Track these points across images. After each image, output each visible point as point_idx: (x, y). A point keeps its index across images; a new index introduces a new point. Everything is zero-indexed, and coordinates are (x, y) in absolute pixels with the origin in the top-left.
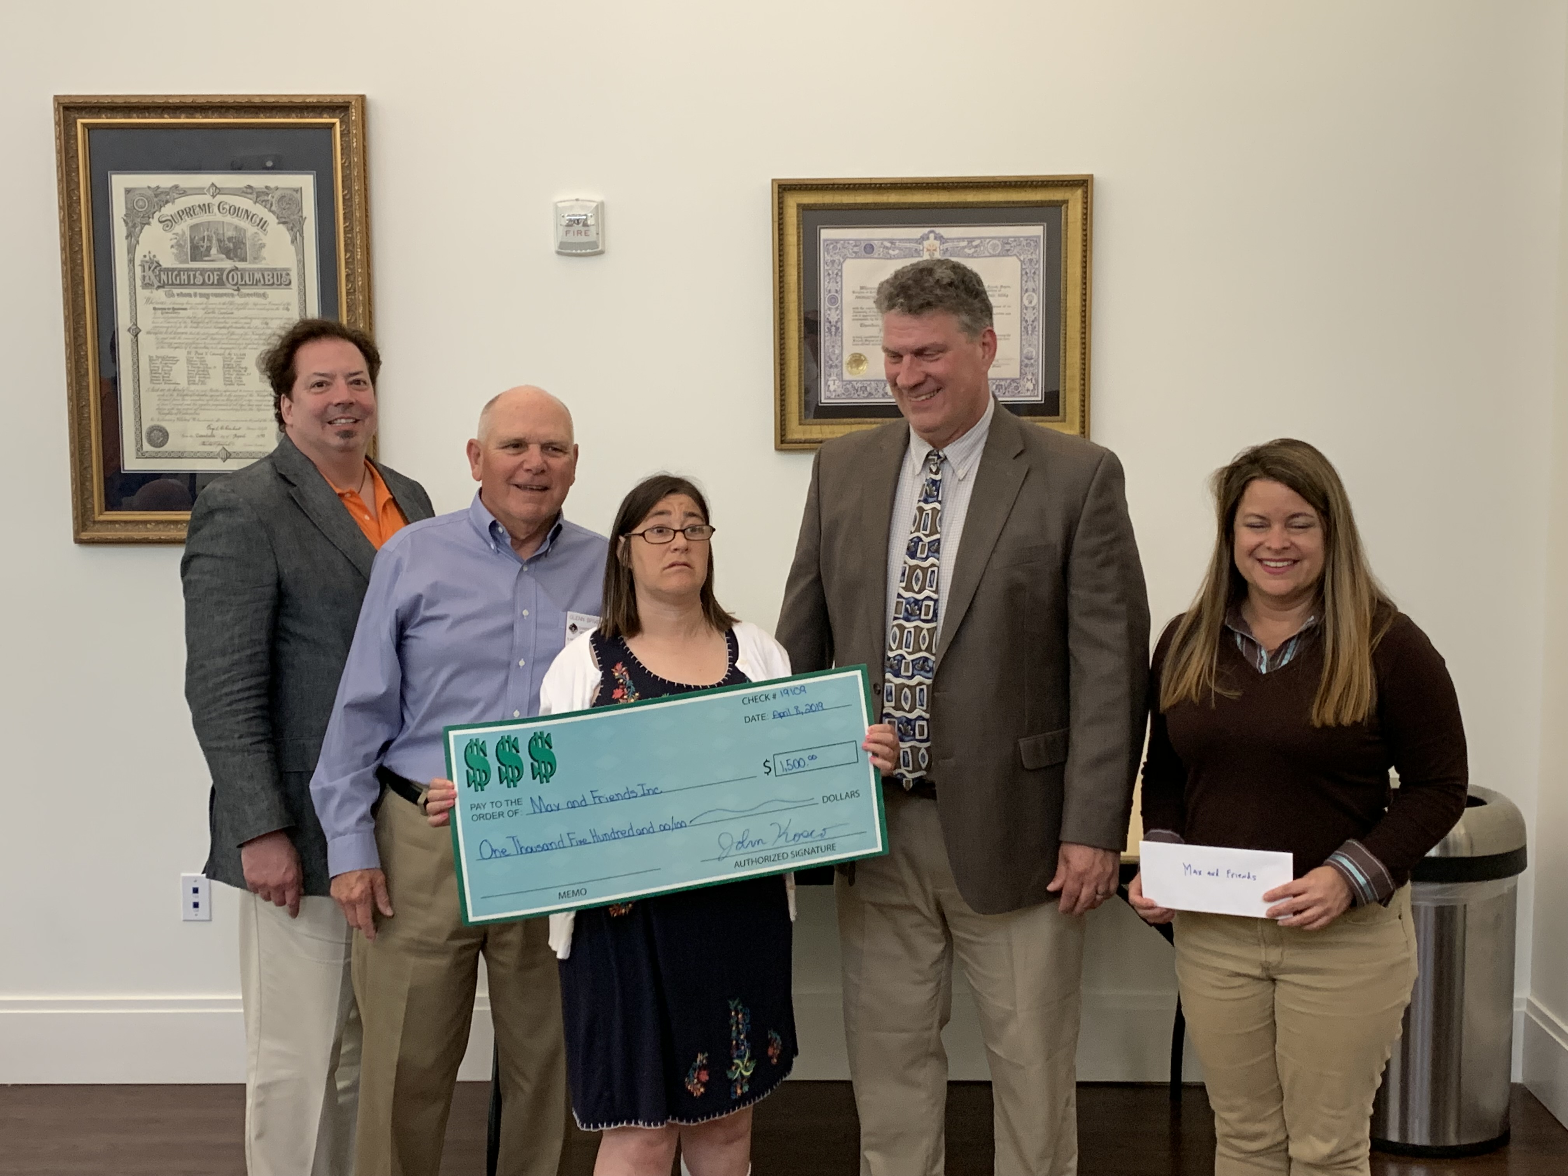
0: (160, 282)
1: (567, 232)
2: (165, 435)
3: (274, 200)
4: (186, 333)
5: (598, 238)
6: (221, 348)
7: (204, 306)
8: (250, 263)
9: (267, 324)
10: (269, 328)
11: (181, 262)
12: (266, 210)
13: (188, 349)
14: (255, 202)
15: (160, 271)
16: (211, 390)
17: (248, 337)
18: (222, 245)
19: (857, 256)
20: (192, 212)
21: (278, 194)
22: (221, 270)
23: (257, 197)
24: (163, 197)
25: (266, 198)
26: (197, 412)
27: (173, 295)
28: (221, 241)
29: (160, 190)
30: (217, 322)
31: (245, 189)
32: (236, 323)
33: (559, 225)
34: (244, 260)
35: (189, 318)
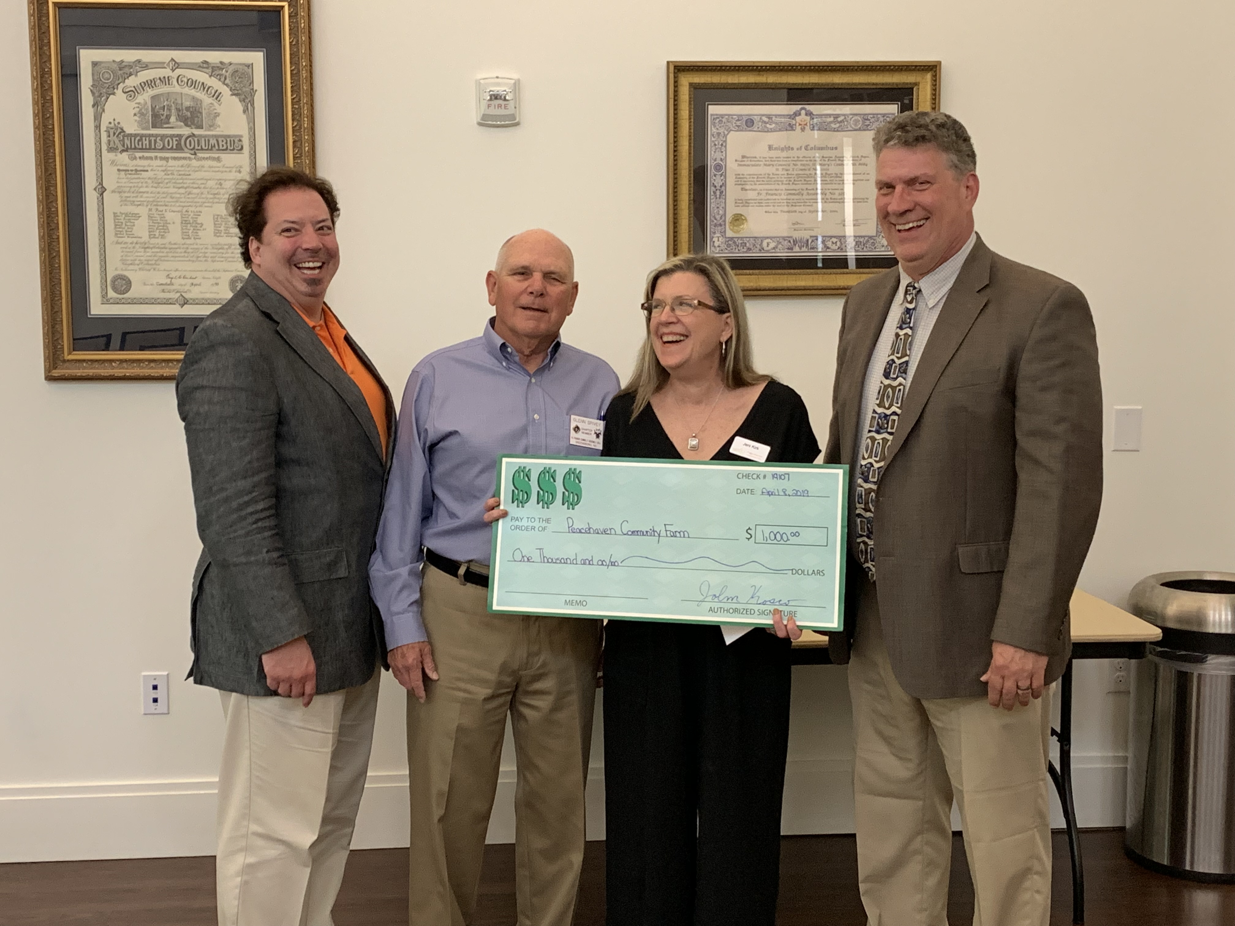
0: (123, 146)
1: (489, 106)
2: (129, 283)
3: (227, 74)
4: (148, 192)
5: (516, 112)
6: (179, 206)
7: (164, 168)
8: (205, 131)
9: (221, 184)
10: (223, 188)
11: (143, 129)
12: (220, 83)
13: (149, 207)
14: (210, 76)
15: (124, 136)
16: (170, 243)
17: (203, 196)
18: (180, 114)
19: (739, 129)
20: (153, 84)
21: (231, 69)
22: (180, 136)
23: (212, 72)
24: (127, 70)
25: (220, 72)
26: (157, 263)
27: (135, 158)
28: (180, 111)
29: (124, 64)
30: (175, 183)
31: (202, 65)
32: (193, 183)
33: (481, 99)
34: (200, 127)
35: (149, 178)
